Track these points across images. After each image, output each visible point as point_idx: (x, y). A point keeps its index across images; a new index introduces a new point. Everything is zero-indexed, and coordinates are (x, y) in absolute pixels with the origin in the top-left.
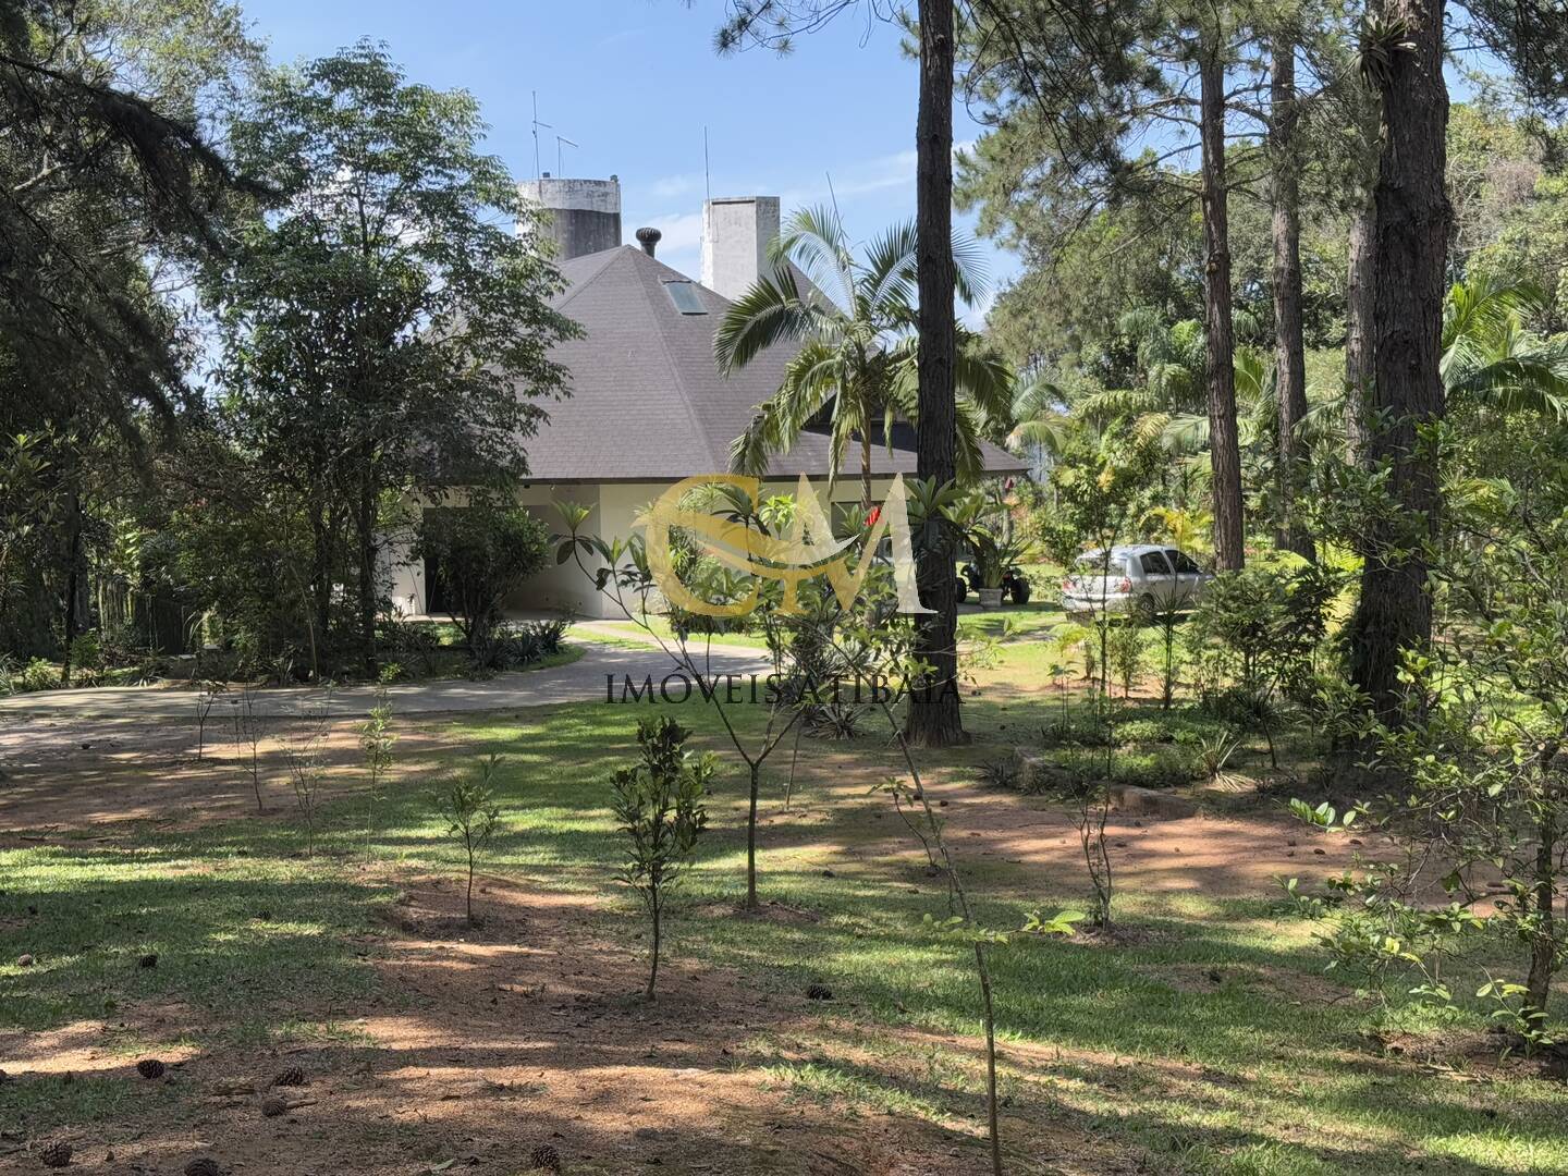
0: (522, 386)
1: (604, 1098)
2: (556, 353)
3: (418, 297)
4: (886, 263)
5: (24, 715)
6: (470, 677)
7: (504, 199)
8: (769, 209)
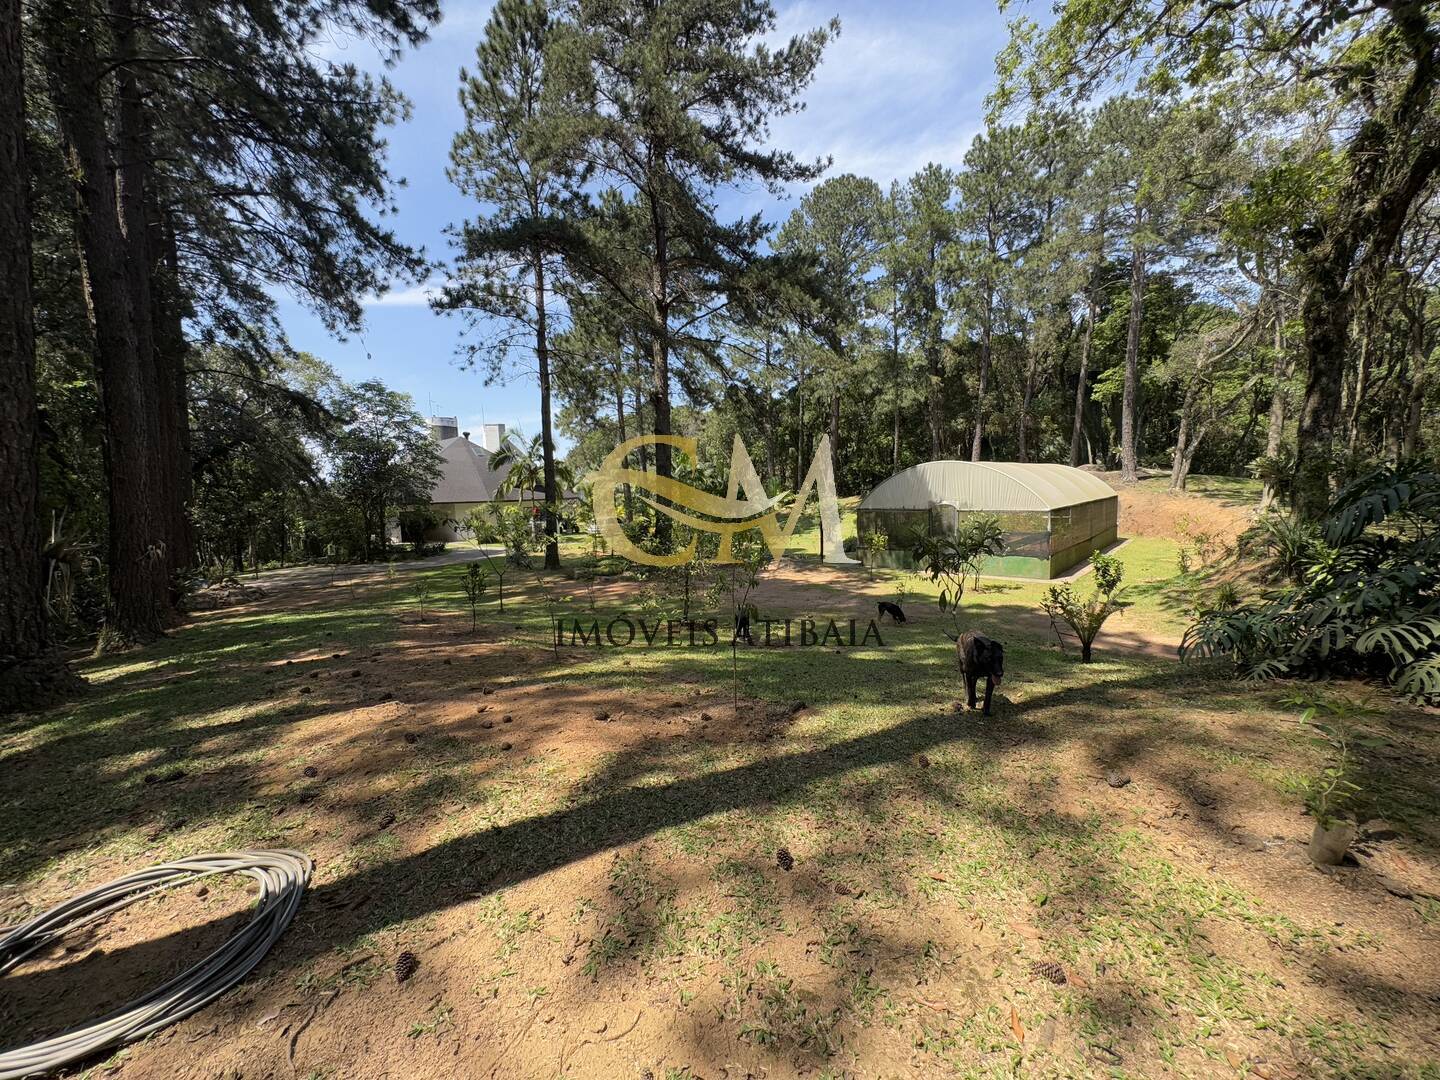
0: (429, 476)
1: (462, 651)
2: (439, 467)
3: (395, 451)
4: (536, 441)
5: (270, 577)
6: (417, 559)
7: (421, 424)
8: (502, 427)
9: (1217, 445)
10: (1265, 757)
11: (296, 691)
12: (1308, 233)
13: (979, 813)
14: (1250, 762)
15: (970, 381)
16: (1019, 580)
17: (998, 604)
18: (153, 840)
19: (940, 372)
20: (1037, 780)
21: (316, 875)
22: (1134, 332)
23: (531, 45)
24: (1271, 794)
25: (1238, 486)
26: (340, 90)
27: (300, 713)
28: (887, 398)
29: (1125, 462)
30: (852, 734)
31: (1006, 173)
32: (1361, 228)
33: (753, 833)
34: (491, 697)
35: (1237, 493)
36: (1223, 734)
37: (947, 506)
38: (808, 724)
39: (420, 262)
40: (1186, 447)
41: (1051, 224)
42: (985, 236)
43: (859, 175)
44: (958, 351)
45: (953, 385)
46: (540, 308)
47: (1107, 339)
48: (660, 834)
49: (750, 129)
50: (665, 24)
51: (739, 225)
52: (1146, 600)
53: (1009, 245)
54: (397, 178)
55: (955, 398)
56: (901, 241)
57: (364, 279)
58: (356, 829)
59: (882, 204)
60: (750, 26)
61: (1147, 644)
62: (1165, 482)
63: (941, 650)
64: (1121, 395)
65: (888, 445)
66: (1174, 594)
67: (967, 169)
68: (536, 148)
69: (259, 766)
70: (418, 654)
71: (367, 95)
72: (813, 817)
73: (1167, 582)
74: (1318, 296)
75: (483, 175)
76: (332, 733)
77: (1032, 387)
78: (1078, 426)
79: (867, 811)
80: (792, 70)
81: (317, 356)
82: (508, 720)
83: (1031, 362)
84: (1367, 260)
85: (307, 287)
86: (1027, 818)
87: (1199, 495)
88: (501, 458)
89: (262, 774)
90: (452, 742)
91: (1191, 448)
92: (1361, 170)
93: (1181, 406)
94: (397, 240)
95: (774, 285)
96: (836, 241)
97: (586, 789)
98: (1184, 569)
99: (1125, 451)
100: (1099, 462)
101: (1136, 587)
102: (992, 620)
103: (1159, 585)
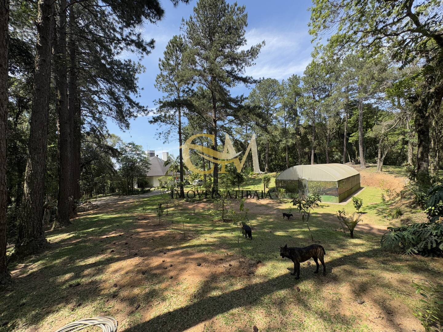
0: (146, 169)
1: (156, 234)
2: (149, 166)
3: (137, 162)
4: (177, 158)
5: (100, 200)
6: (142, 194)
7: (145, 154)
8: (168, 153)
9: (392, 155)
10: (409, 295)
11: (109, 251)
12: (413, 98)
13: (316, 313)
14: (404, 297)
15: (309, 137)
16: (329, 203)
17: (322, 212)
18: (72, 311)
19: (300, 135)
20: (334, 299)
21: (119, 327)
22: (361, 122)
23: (178, 51)
24: (411, 311)
25: (400, 169)
26: (126, 66)
27: (111, 260)
28: (283, 142)
29: (361, 162)
30: (275, 275)
31: (317, 76)
32: (430, 97)
33: (246, 318)
34: (166, 255)
35: (399, 172)
36: (395, 283)
37: (304, 179)
38: (262, 270)
39: (146, 110)
40: (381, 158)
41: (331, 90)
42: (311, 94)
43: (272, 78)
44: (305, 128)
45: (304, 138)
46: (180, 122)
47: (352, 124)
48: (217, 317)
49: (240, 70)
50: (215, 46)
51: (237, 97)
52: (372, 212)
53: (319, 96)
54: (141, 88)
55: (305, 142)
56: (286, 96)
57: (130, 114)
58: (129, 309)
59: (279, 86)
60: (240, 44)
61: (372, 228)
62: (375, 168)
63: (304, 231)
64: (358, 141)
65: (284, 156)
66: (380, 210)
67: (305, 75)
68: (180, 79)
69: (101, 282)
70: (143, 235)
71: (134, 67)
72: (264, 312)
73: (378, 205)
74: (418, 118)
75: (164, 85)
76: (121, 269)
77: (329, 139)
78: (345, 150)
79: (281, 310)
80: (252, 55)
81: (116, 135)
82: (171, 266)
83: (328, 131)
84: (433, 107)
85: (115, 118)
86: (331, 316)
87: (387, 173)
88: (167, 163)
89: (101, 285)
90: (155, 275)
91: (383, 158)
92: (428, 80)
93: (378, 143)
94: (140, 105)
95: (248, 115)
96: (266, 97)
97: (195, 297)
98: (384, 200)
99: (361, 158)
100: (353, 161)
101: (368, 206)
102: (320, 219)
103: (375, 206)
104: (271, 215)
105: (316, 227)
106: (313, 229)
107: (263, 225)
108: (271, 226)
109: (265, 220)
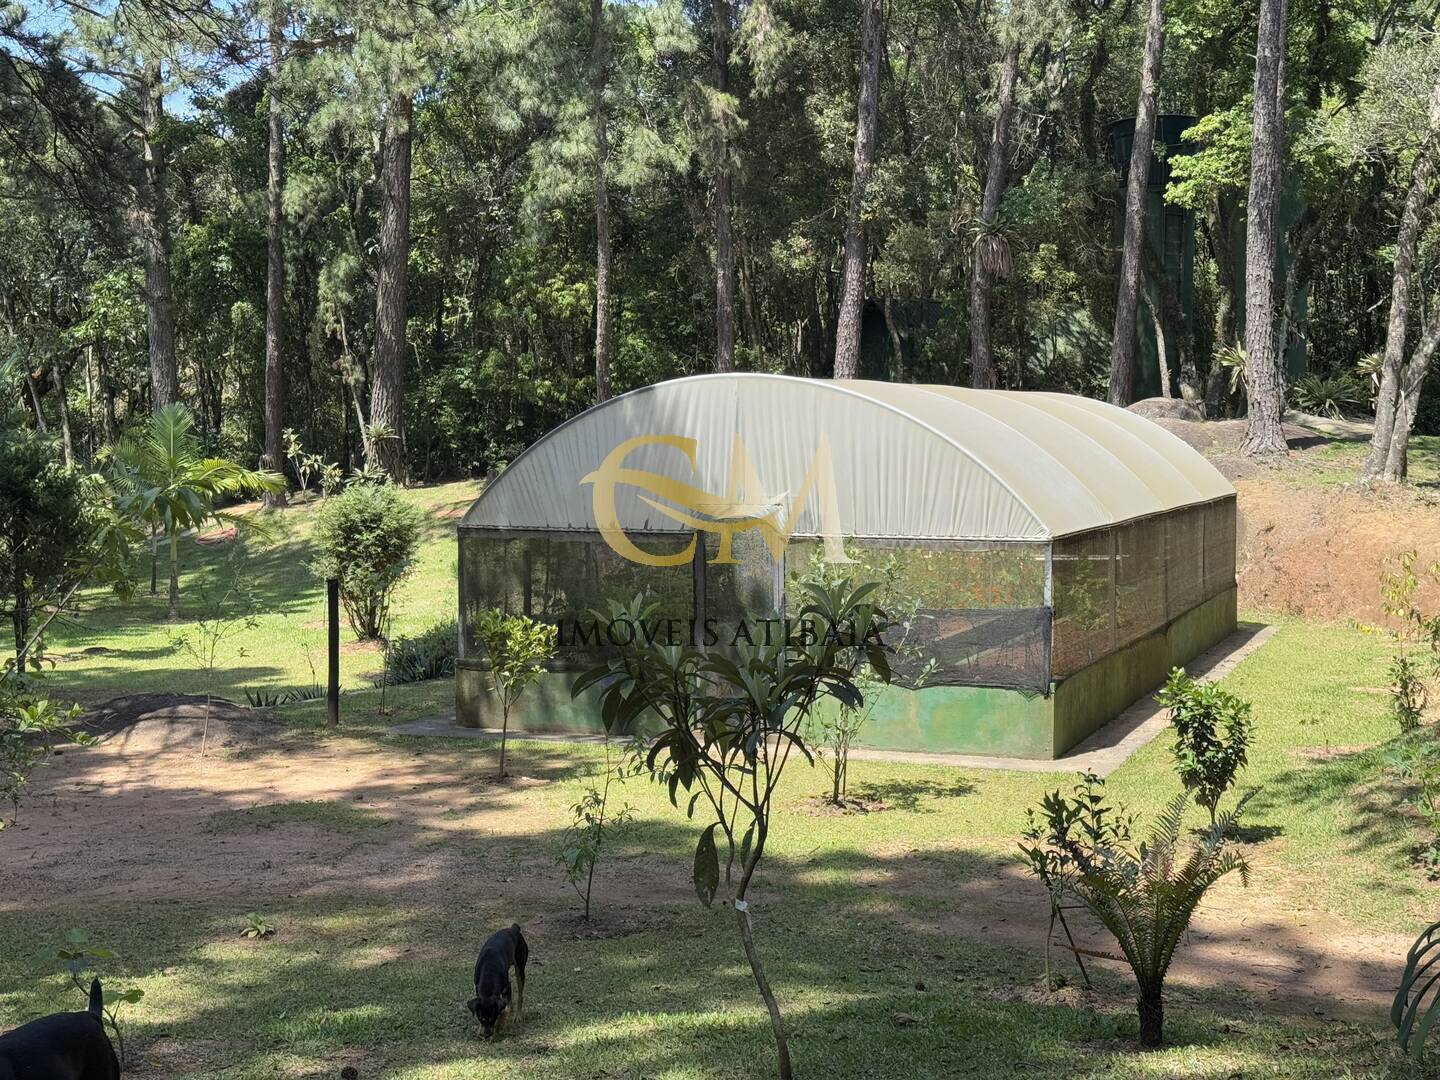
15: (828, 117)
16: (965, 763)
17: (901, 849)
28: (569, 150)
29: (1254, 394)
40: (1407, 358)
45: (777, 127)
52: (1315, 820)
55: (782, 168)
62: (1353, 454)
64: (1240, 193)
66: (1383, 799)
73: (1367, 761)
78: (1131, 278)
91: (1419, 360)
93: (1392, 237)
98: (1409, 719)
99: (1253, 361)
100: (1187, 390)
101: (1286, 778)
102: (880, 907)
103: (1344, 768)
104: (376, 901)
105: (842, 980)
106: (804, 1001)
107: (267, 1012)
108: (363, 1012)
109: (303, 958)
